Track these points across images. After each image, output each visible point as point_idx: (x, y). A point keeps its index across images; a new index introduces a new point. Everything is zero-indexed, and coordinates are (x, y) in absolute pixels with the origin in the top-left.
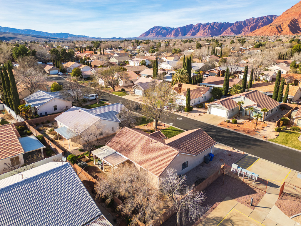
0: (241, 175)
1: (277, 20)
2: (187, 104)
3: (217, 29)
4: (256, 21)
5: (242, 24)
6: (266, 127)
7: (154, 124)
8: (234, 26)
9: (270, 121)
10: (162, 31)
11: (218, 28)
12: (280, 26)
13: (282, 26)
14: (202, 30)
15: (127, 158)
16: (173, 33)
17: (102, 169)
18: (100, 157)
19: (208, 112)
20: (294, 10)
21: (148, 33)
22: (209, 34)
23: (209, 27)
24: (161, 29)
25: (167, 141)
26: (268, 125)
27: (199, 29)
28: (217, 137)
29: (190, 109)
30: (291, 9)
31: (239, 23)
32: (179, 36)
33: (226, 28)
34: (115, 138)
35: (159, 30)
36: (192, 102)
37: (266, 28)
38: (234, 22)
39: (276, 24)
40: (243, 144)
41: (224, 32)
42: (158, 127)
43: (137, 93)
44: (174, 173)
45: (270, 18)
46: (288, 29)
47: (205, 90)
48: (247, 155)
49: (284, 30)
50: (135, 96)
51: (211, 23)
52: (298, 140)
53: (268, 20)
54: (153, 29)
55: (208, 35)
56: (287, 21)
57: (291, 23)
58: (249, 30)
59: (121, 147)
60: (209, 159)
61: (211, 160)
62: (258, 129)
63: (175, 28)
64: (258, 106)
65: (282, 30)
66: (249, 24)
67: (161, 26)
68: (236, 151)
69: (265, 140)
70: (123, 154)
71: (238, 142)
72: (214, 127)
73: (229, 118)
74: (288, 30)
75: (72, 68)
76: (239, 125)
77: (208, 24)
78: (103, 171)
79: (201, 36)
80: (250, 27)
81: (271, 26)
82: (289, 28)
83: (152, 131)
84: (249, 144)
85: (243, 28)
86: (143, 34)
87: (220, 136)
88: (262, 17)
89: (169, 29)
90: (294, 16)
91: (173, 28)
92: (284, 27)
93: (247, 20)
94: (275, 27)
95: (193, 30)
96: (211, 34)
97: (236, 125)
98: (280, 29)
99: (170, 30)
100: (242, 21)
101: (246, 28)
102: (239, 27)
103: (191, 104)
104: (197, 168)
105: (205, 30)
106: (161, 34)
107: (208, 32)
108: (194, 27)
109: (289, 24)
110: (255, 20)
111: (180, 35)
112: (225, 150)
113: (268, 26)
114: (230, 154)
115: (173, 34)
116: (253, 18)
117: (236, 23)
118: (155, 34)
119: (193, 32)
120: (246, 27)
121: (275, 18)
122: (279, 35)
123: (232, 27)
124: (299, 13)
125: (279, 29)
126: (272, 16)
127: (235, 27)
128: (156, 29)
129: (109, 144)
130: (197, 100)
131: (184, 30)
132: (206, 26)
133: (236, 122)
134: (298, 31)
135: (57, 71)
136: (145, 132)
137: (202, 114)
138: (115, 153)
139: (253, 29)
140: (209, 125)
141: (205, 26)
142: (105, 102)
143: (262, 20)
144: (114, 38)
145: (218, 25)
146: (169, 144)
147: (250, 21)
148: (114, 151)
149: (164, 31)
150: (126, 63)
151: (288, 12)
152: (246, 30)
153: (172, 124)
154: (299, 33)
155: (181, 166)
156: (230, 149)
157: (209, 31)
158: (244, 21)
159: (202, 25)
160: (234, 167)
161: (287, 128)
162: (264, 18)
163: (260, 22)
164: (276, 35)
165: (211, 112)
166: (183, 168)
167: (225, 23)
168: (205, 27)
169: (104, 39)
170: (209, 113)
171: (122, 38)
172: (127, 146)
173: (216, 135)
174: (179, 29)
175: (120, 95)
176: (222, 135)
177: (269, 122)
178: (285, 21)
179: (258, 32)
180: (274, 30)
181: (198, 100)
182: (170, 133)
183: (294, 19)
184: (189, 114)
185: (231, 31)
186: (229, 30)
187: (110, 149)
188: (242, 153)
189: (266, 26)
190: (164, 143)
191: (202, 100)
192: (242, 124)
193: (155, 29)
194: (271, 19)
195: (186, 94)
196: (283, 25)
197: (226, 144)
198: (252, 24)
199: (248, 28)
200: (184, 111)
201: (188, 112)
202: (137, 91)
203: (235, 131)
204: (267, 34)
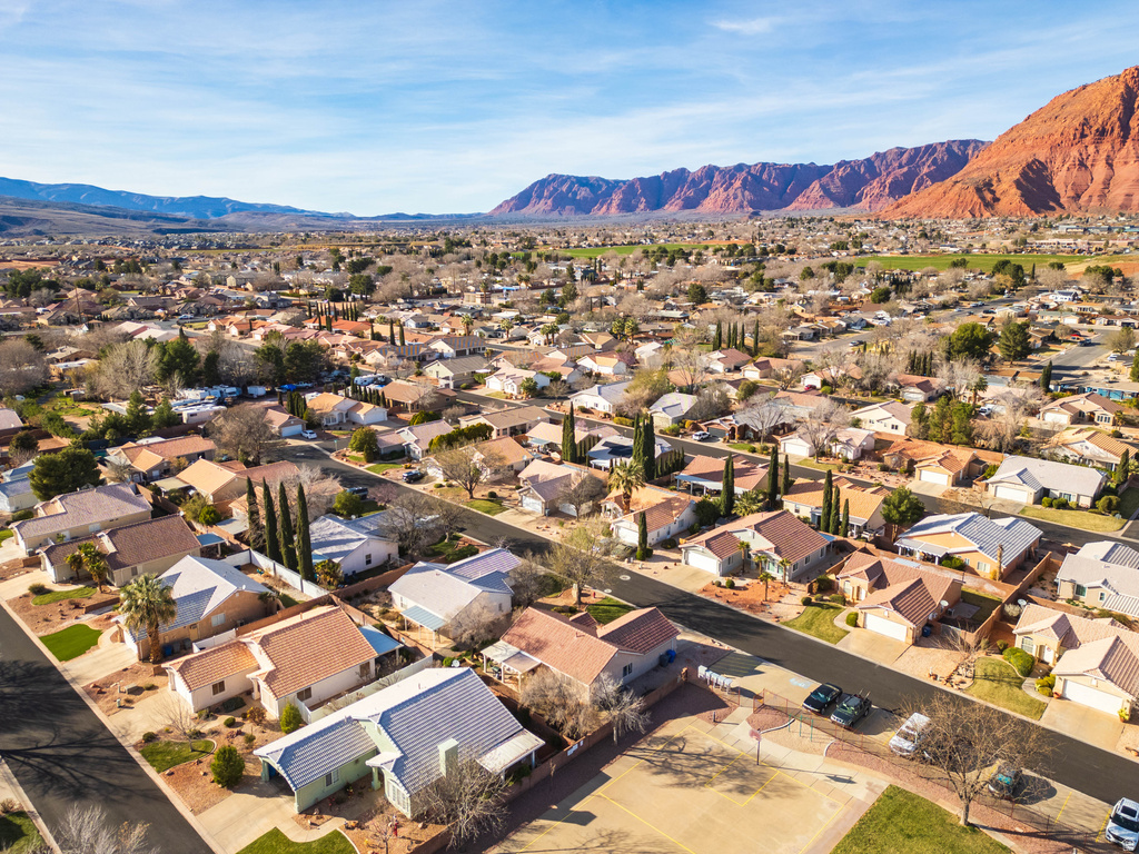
0: (711, 683)
1: (981, 163)
2: (640, 544)
3: (772, 188)
4: (911, 160)
5: (862, 170)
6: (788, 595)
7: (574, 592)
8: (832, 176)
9: (800, 582)
10: (575, 194)
11: (776, 183)
12: (988, 185)
13: (994, 182)
14: (721, 190)
15: (539, 661)
16: (617, 198)
17: (500, 678)
18: (497, 660)
19: (683, 561)
20: (1034, 131)
21: (523, 199)
22: (745, 203)
23: (745, 180)
24: (573, 183)
25: (602, 630)
26: (792, 591)
27: (708, 187)
28: (693, 619)
29: (646, 554)
30: (1022, 125)
31: (851, 167)
32: (638, 210)
33: (803, 186)
34: (515, 628)
35: (564, 188)
36: (652, 537)
37: (941, 190)
38: (832, 162)
39: (975, 175)
40: (736, 632)
41: (800, 199)
42: (583, 599)
43: (527, 505)
44: (609, 677)
45: (959, 149)
46: (1015, 194)
47: (680, 506)
48: (732, 652)
49: (1002, 197)
50: (525, 514)
51: (750, 166)
52: (832, 621)
53: (950, 159)
54: (542, 184)
55: (741, 206)
56: (1011, 169)
57: (1024, 174)
58: (887, 190)
59: (528, 644)
60: (668, 659)
61: (670, 661)
62: (770, 601)
63: (624, 182)
64: (777, 551)
65: (997, 200)
66: (887, 169)
67: (570, 174)
68: (717, 644)
69: (775, 624)
70: (532, 654)
71: (727, 628)
72: (690, 597)
73: (723, 575)
74: (1017, 199)
75: (336, 415)
76: (736, 592)
77: (740, 167)
78: (502, 682)
79: (718, 209)
80: (889, 180)
81: (959, 185)
82: (1019, 192)
83: (572, 611)
84: (746, 632)
85: (866, 182)
86: (507, 202)
87: (699, 617)
88: (928, 147)
89: (600, 187)
90: (1035, 151)
91: (617, 182)
92: (1004, 186)
93: (878, 155)
94: (971, 189)
95: (689, 188)
96: (751, 204)
97: (732, 591)
98: (989, 196)
99: (603, 189)
100: (862, 158)
101: (875, 184)
102: (850, 182)
103: (649, 540)
104: (647, 675)
105: (731, 191)
106: (573, 201)
107: (743, 196)
108: (690, 179)
109: (1018, 176)
110: (906, 156)
111: (642, 206)
112: (698, 644)
113: (949, 182)
114: (705, 649)
115: (614, 204)
116: (897, 148)
117: (840, 165)
118: (549, 202)
119: (689, 197)
120: (874, 179)
121: (976, 148)
122: (987, 214)
123: (825, 179)
124: (1049, 142)
125: (986, 193)
126: (965, 143)
127: (837, 180)
128: (555, 185)
129: (507, 637)
130: (663, 531)
131: (656, 191)
132: (733, 177)
133: (732, 586)
134: (1052, 204)
135: (298, 428)
136: (559, 612)
137: (671, 565)
138: (519, 653)
139: (900, 188)
140: (682, 592)
141: (731, 174)
142: (461, 534)
143: (930, 155)
144: (398, 214)
145: (777, 174)
146: (603, 638)
147: (890, 158)
148: (517, 650)
149: (583, 193)
150: (476, 381)
151: (1014, 134)
152: (876, 191)
153: (610, 591)
154: (1053, 209)
155: (622, 672)
156: (707, 641)
157: (747, 193)
158: (868, 160)
159: (721, 172)
160: (702, 670)
161: (825, 598)
162: (939, 148)
163: (924, 164)
164: (977, 214)
165: (690, 561)
166: (625, 674)
167: (801, 165)
168: (731, 178)
169: (360, 219)
170: (686, 563)
171: (428, 216)
172: (538, 641)
173: (689, 615)
174: (637, 185)
175: (488, 512)
176: (701, 614)
177: (797, 585)
178: (1004, 168)
179: (915, 202)
180: (969, 197)
181: (667, 530)
182: (605, 613)
183: (1033, 162)
184: (647, 564)
185: (822, 193)
186: (815, 189)
187: (510, 646)
188: (726, 647)
189: (939, 183)
190: (596, 636)
191: (674, 528)
192: (745, 589)
193: (549, 184)
194: (963, 152)
195: (639, 518)
196: (999, 181)
197: (706, 632)
198: (894, 169)
199: (883, 184)
200: (636, 558)
201: (643, 559)
202: (527, 500)
203: (729, 606)
204: (944, 213)
